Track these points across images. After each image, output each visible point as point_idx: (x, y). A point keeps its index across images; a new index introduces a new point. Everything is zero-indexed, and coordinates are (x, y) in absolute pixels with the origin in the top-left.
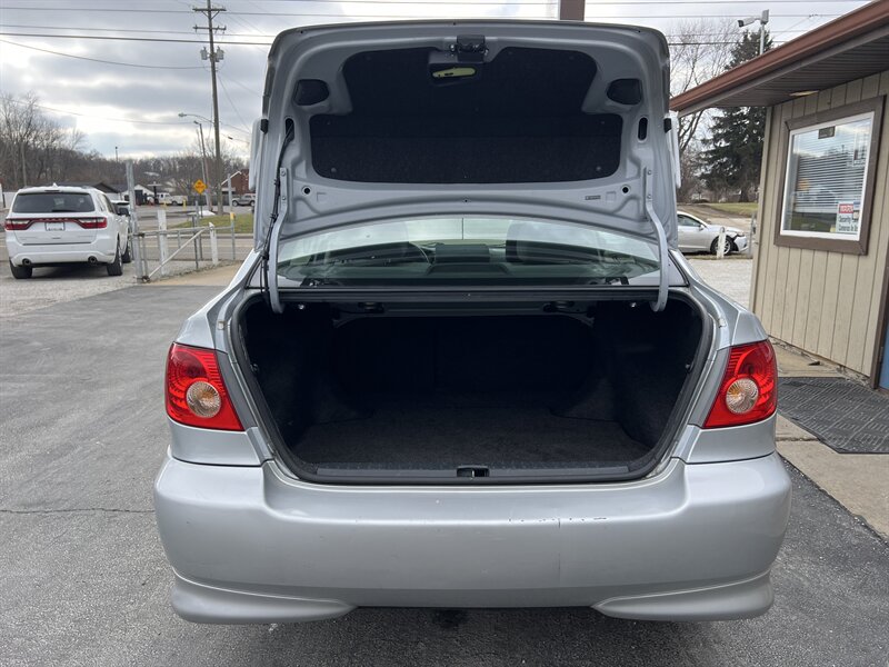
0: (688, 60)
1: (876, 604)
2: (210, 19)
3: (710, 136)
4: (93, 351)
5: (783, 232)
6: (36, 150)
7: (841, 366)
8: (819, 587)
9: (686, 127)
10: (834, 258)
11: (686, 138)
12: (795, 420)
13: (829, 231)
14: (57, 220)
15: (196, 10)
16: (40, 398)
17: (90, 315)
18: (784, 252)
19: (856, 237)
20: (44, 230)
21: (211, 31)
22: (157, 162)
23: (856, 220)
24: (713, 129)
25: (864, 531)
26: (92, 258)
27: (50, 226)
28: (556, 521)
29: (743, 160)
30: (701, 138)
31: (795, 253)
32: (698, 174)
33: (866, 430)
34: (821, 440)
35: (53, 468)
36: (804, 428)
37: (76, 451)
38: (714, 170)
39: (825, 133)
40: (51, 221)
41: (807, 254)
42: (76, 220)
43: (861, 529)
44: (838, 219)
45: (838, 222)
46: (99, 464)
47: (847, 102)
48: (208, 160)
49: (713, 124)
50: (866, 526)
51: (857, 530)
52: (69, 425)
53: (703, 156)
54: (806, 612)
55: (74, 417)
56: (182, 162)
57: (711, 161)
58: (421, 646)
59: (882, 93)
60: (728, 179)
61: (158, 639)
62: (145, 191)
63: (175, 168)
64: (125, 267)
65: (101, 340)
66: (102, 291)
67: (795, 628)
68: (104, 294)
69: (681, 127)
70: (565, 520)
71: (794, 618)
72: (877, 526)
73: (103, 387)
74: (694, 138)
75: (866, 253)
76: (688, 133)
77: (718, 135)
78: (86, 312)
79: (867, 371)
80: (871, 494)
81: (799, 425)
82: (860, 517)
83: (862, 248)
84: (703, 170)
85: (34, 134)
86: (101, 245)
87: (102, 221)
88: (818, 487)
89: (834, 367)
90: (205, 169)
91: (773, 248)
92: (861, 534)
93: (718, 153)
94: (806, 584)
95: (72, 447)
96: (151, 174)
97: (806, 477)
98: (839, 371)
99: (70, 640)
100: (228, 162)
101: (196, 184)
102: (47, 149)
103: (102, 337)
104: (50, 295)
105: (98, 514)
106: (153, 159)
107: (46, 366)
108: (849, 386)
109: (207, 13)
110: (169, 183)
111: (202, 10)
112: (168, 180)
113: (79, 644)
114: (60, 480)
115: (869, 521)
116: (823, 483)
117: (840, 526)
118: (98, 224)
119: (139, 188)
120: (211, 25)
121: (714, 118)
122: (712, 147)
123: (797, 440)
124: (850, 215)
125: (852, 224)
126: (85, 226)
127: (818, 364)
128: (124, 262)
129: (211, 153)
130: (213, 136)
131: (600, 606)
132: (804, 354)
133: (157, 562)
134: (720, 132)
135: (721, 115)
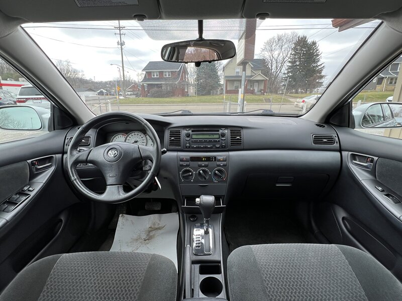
2: (120, 31)
14: (37, 99)
21: (120, 35)
27: (35, 101)
30: (283, 72)
40: (35, 99)
53: (284, 78)
57: (286, 80)
62: (104, 91)
74: (281, 72)
76: (279, 71)
84: (283, 83)
119: (102, 90)
120: (120, 33)
121: (288, 66)
122: (287, 76)
129: (122, 79)
134: (289, 70)
135: (290, 64)
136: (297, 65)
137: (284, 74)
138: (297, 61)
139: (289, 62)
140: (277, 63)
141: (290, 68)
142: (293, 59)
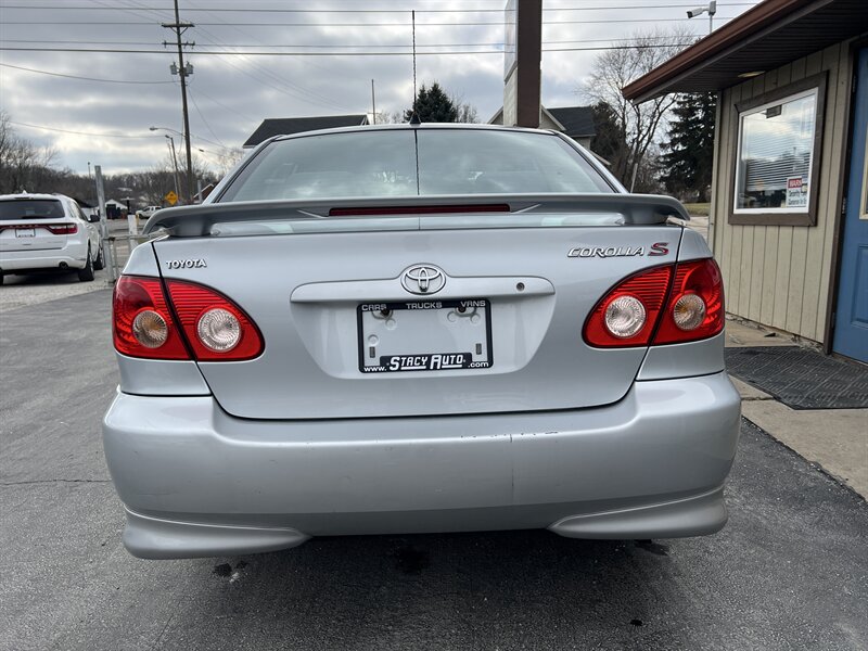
0: (644, 68)
1: (833, 537)
2: (179, 35)
3: (667, 140)
4: (61, 345)
5: (736, 211)
6: (9, 168)
7: (795, 335)
8: (776, 524)
9: (644, 132)
10: (786, 232)
11: (645, 142)
12: (752, 383)
13: (779, 206)
14: (27, 227)
15: (165, 26)
16: (5, 387)
17: (59, 314)
18: (738, 229)
19: (805, 210)
20: (14, 237)
21: (180, 46)
22: (130, 178)
23: (805, 193)
24: (671, 133)
25: (821, 476)
26: (63, 264)
27: (20, 233)
28: (508, 437)
29: (699, 163)
30: (659, 142)
31: (748, 230)
32: (658, 177)
33: (821, 389)
34: (777, 399)
35: (16, 446)
36: (760, 389)
37: (40, 430)
38: (672, 172)
39: (772, 113)
40: (21, 227)
41: (759, 230)
42: (46, 226)
43: (817, 474)
44: (788, 194)
45: (788, 198)
46: (62, 441)
47: (793, 80)
48: (180, 174)
49: (670, 129)
50: (822, 471)
51: (812, 474)
52: (33, 409)
53: (662, 160)
54: (764, 546)
55: (40, 401)
56: (154, 176)
57: (669, 165)
58: (384, 590)
59: (825, 69)
60: (686, 180)
61: (117, 593)
62: (118, 205)
63: (148, 183)
64: (97, 274)
65: (69, 335)
66: (73, 293)
67: (754, 560)
68: (74, 297)
69: (640, 132)
70: (516, 436)
71: (753, 551)
72: (832, 470)
73: (69, 375)
74: (653, 143)
75: (816, 224)
76: (646, 138)
77: (675, 139)
78: (55, 312)
79: (821, 339)
80: (827, 443)
81: (756, 387)
82: (815, 463)
83: (811, 220)
84: (662, 173)
85: (6, 153)
86: (72, 250)
87: (72, 227)
88: (775, 439)
89: (789, 337)
90: (178, 183)
91: (728, 227)
92: (816, 478)
93: (675, 156)
94: (764, 522)
95: (35, 427)
96: (124, 189)
97: (763, 431)
98: (794, 340)
99: (26, 597)
100: (200, 177)
101: (169, 196)
102: (20, 167)
103: (70, 333)
104: (21, 299)
105: (60, 484)
106: (125, 175)
107: (14, 358)
108: (804, 353)
109: (175, 29)
110: (142, 198)
111: (171, 26)
112: (142, 195)
113: (35, 600)
114: (22, 456)
115: (824, 467)
116: (778, 435)
117: (796, 472)
118: (69, 229)
119: (112, 202)
120: (179, 41)
121: (671, 123)
122: (670, 151)
123: (754, 399)
124: (799, 189)
125: (801, 197)
126: (55, 232)
127: (773, 335)
128: (96, 269)
129: (182, 168)
130: (184, 150)
131: (557, 527)
132: (760, 327)
133: (117, 525)
134: (677, 136)
135: (677, 119)
136: (697, 121)
137: (663, 146)
138: (697, 109)
139: (676, 111)
140: (638, 115)
141: (677, 128)
142: (684, 103)
